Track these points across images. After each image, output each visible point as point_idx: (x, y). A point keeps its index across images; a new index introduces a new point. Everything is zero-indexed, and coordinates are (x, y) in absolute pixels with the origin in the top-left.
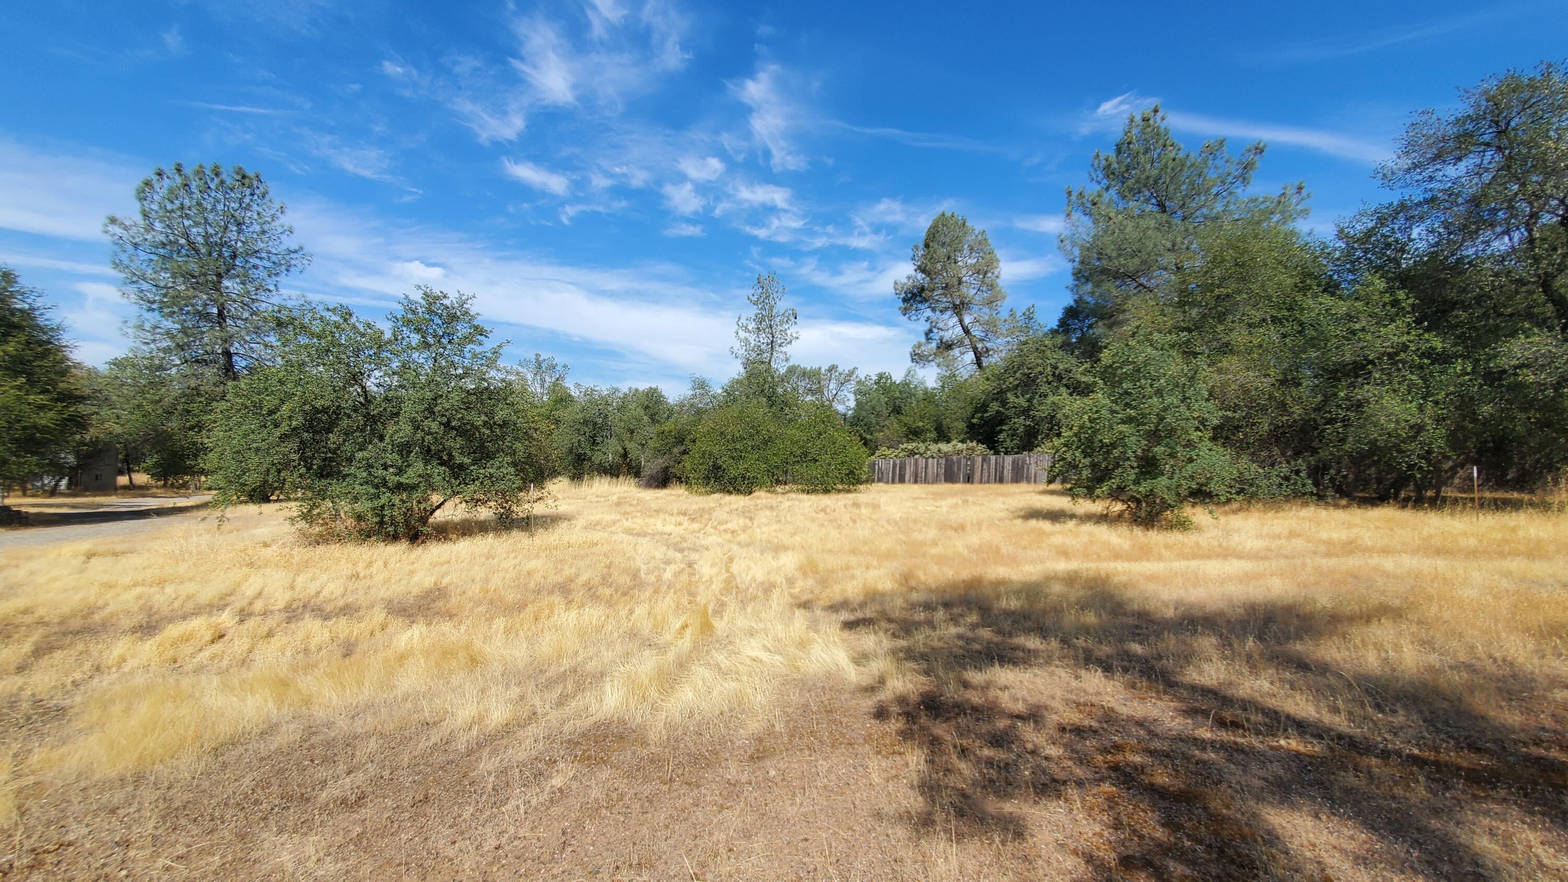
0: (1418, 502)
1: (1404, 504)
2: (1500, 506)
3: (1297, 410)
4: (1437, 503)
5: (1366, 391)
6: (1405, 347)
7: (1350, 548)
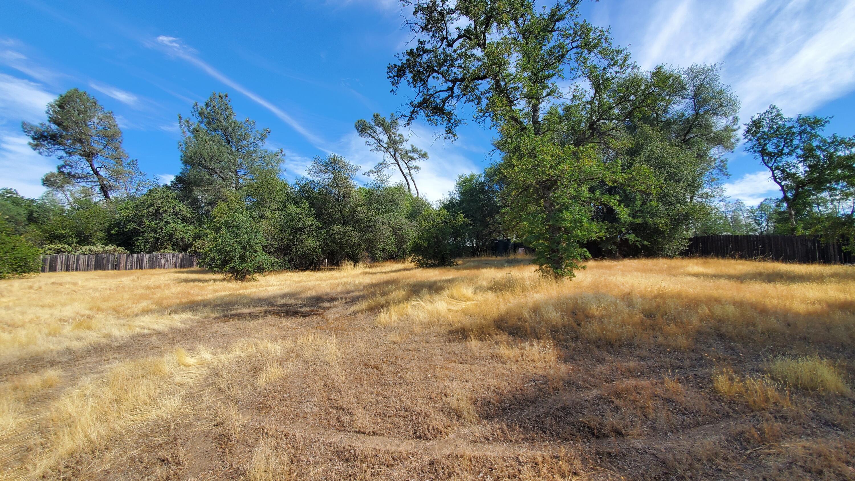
0: (315, 270)
1: (312, 270)
2: (331, 270)
3: (286, 241)
4: (319, 270)
5: (304, 237)
6: (312, 225)
7: (301, 281)
